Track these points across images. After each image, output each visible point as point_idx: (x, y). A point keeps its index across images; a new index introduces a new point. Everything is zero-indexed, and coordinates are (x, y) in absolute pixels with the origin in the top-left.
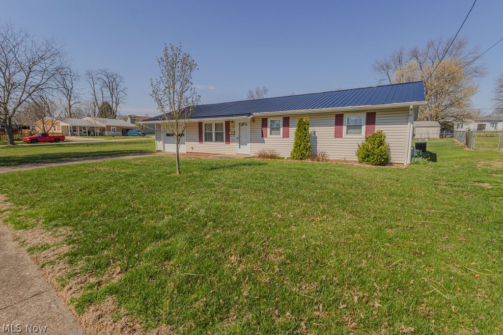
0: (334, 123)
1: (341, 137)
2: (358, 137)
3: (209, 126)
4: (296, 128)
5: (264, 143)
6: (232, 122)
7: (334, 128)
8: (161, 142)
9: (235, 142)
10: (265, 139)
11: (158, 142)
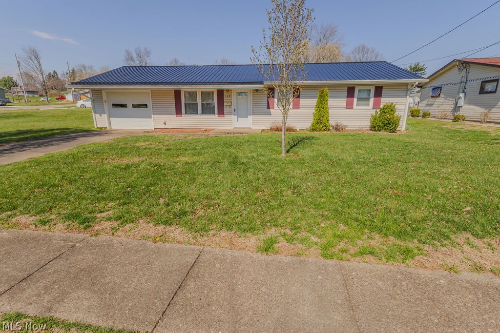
0: (346, 95)
1: (352, 108)
2: (367, 108)
3: (192, 95)
4: (316, 100)
5: (271, 115)
6: (228, 91)
7: (346, 99)
8: (105, 116)
9: (232, 115)
10: (272, 110)
11: (98, 116)
